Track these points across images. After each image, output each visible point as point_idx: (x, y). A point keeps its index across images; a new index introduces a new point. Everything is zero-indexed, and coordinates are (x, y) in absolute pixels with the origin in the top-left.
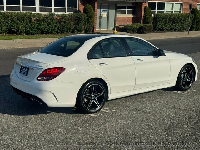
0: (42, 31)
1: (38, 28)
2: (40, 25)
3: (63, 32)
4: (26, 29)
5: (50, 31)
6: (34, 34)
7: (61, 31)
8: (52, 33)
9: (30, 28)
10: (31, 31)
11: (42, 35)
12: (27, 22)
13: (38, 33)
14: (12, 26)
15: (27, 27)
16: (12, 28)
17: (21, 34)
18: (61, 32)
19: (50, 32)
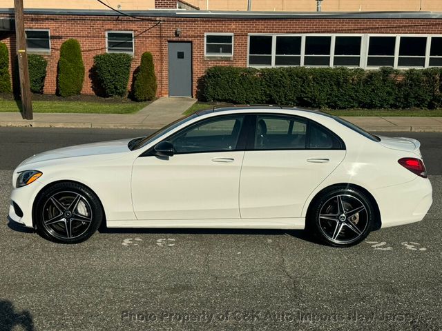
0: (360, 103)
1: (352, 98)
2: (357, 91)
3: (409, 107)
4: (328, 99)
5: (377, 102)
6: (344, 108)
7: (402, 103)
8: (382, 107)
9: (336, 96)
10: (339, 103)
11: (361, 111)
12: (331, 85)
13: (352, 107)
14: (304, 92)
15: (330, 95)
16: (303, 95)
17: (320, 108)
18: (402, 106)
19: (377, 106)
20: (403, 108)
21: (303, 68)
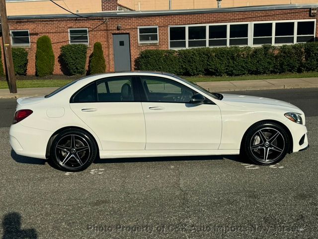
0: (249, 70)
1: (243, 67)
2: (246, 63)
3: (284, 72)
4: (227, 69)
5: (261, 70)
6: (238, 75)
7: (279, 69)
8: (264, 73)
9: (232, 67)
10: (234, 71)
11: (250, 76)
12: (228, 59)
13: (244, 74)
14: (209, 65)
15: (228, 66)
16: (209, 67)
17: (221, 76)
18: (279, 71)
19: (261, 72)
20: (280, 73)
21: (208, 48)
